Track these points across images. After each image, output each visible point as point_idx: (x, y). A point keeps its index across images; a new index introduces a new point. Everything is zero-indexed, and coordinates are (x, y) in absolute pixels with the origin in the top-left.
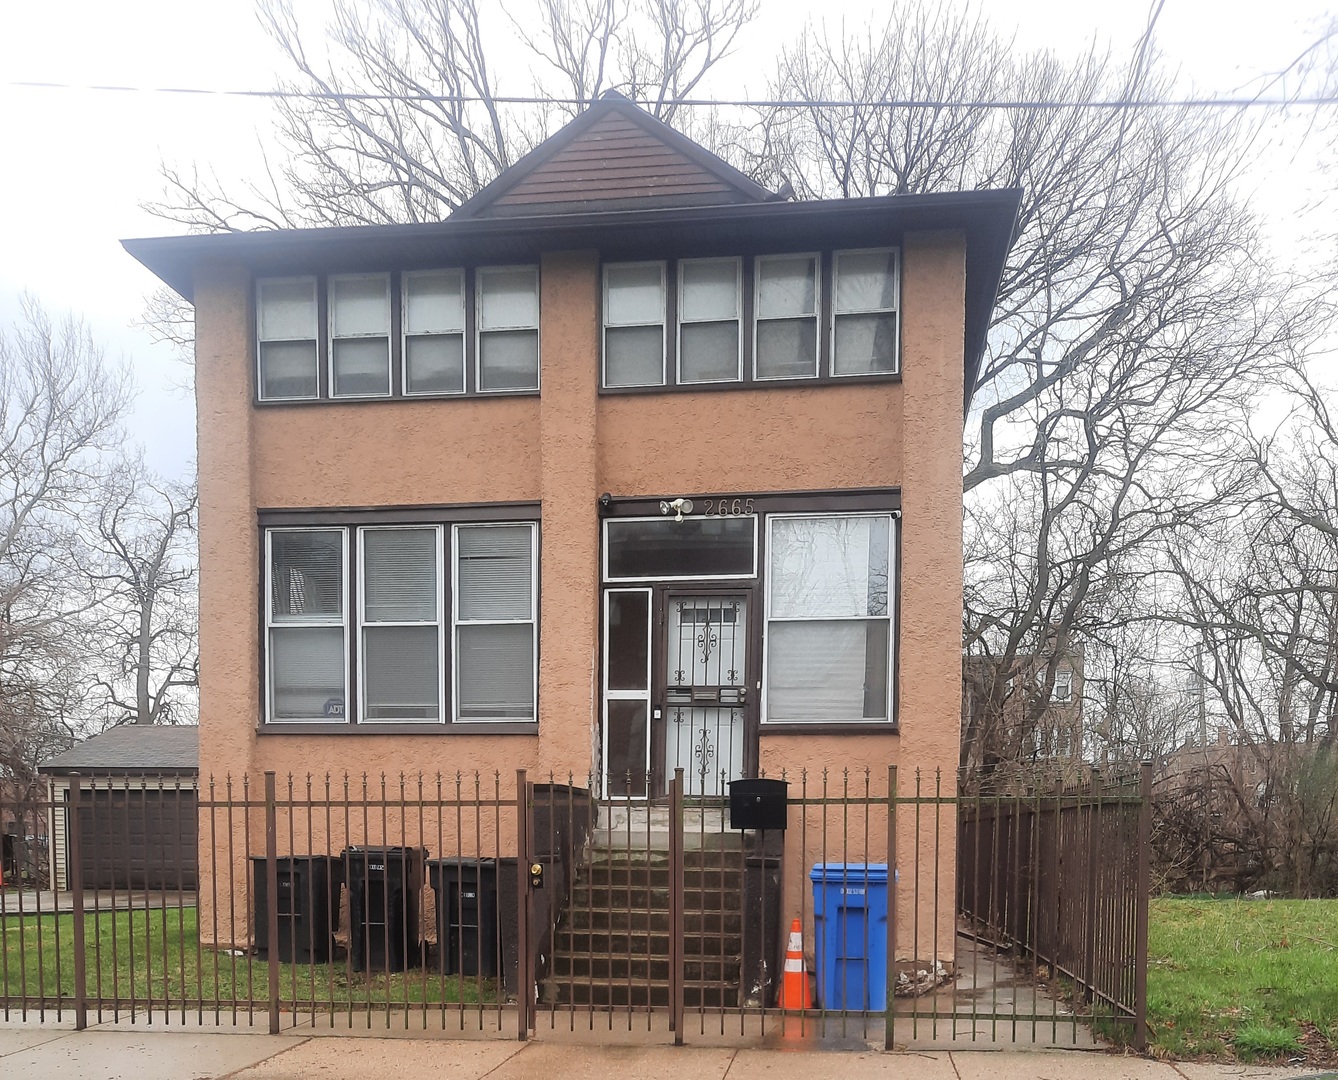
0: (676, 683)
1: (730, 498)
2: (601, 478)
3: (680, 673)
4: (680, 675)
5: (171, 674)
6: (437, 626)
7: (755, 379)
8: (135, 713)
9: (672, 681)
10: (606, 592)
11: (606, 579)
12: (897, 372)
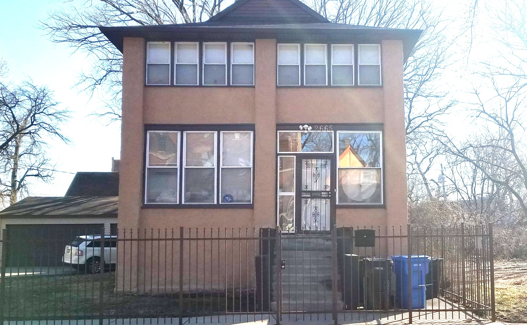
0: (305, 190)
1: (324, 125)
2: (277, 116)
3: (306, 186)
4: (306, 187)
5: (28, 171)
6: (214, 168)
7: (332, 85)
8: (10, 188)
9: (304, 189)
10: (279, 156)
11: (278, 152)
12: (381, 85)
